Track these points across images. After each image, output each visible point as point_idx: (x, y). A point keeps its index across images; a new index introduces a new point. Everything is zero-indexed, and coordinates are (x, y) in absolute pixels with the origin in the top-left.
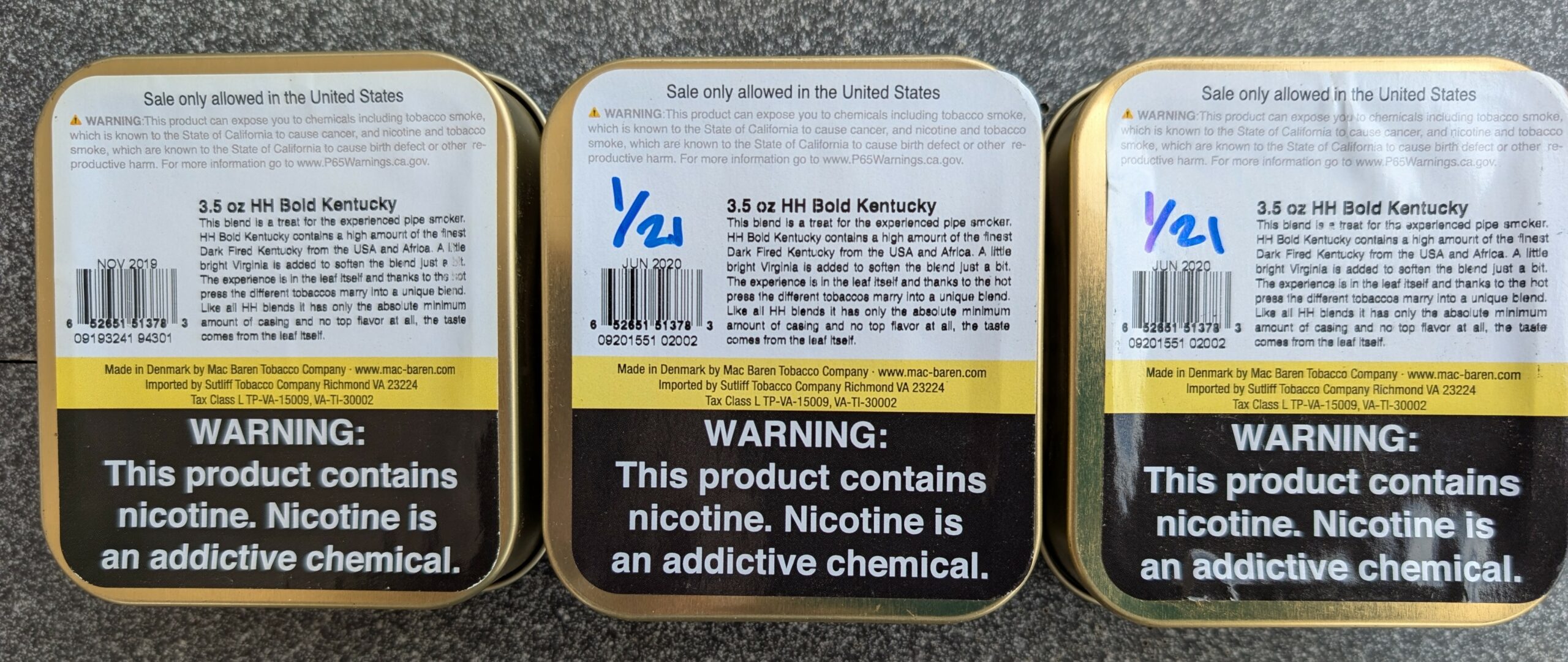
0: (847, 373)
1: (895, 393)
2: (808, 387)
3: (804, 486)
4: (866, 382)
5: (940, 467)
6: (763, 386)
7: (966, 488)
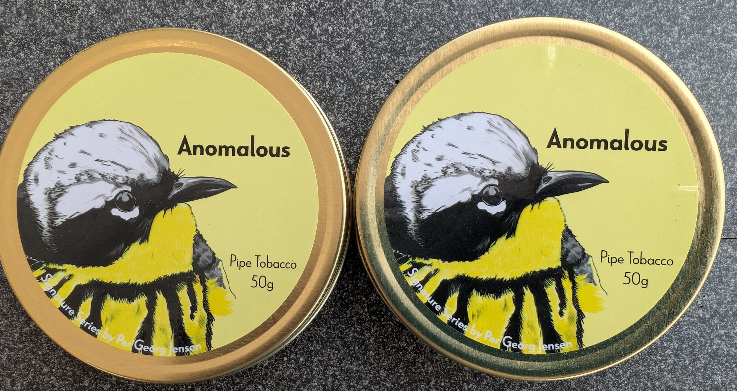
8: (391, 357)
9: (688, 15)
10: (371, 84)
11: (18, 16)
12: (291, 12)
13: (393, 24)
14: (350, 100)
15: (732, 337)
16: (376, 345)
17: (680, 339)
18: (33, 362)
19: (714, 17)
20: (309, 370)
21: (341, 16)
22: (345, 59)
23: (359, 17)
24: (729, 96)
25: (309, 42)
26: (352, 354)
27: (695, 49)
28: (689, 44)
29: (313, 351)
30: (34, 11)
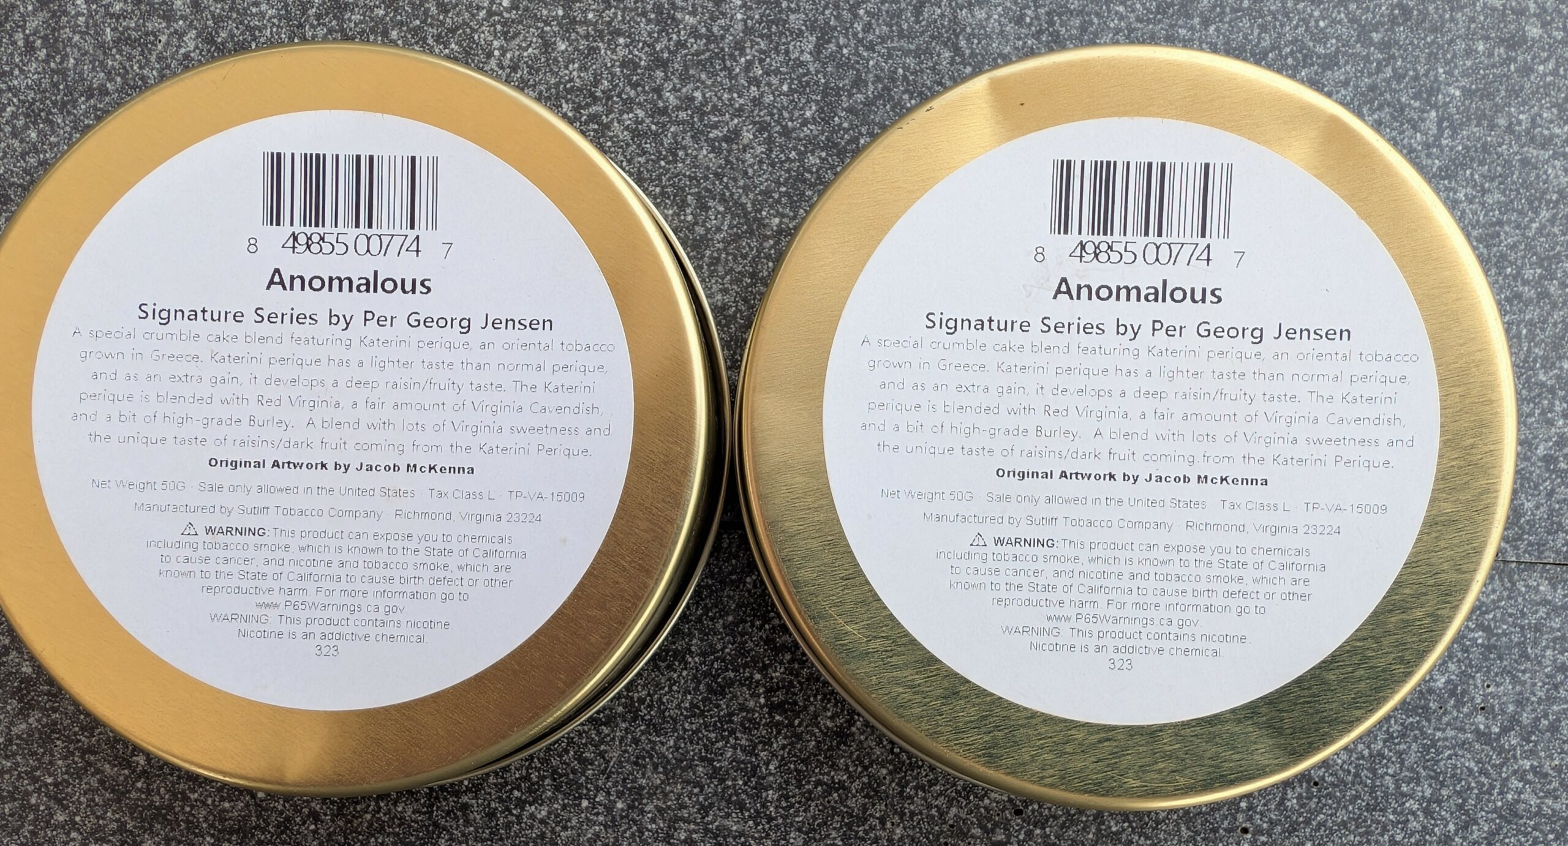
8: (813, 804)
9: (1458, 87)
10: (783, 216)
11: (27, 51)
12: (615, 58)
13: (832, 89)
14: (738, 248)
15: (1546, 775)
16: (782, 777)
17: (1436, 778)
18: (33, 801)
19: (1514, 92)
20: (635, 828)
21: (721, 70)
22: (728, 162)
23: (760, 72)
24: (1543, 260)
25: (653, 123)
26: (731, 796)
27: (1472, 160)
28: (1460, 148)
29: (645, 788)
30: (63, 42)
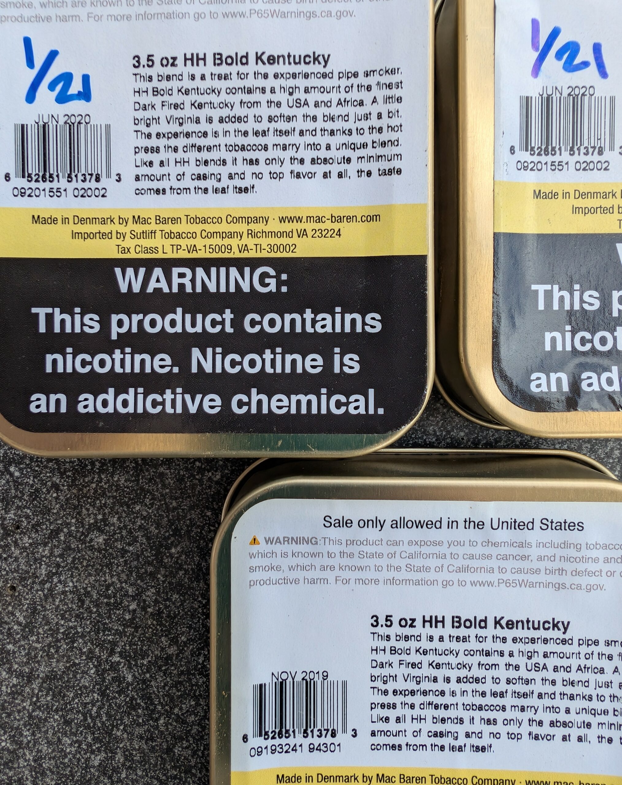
0: (248, 220)
1: (295, 239)
2: (212, 235)
3: (210, 329)
4: (267, 229)
5: (338, 309)
6: (170, 235)
7: (363, 328)
